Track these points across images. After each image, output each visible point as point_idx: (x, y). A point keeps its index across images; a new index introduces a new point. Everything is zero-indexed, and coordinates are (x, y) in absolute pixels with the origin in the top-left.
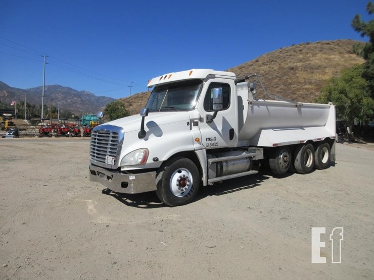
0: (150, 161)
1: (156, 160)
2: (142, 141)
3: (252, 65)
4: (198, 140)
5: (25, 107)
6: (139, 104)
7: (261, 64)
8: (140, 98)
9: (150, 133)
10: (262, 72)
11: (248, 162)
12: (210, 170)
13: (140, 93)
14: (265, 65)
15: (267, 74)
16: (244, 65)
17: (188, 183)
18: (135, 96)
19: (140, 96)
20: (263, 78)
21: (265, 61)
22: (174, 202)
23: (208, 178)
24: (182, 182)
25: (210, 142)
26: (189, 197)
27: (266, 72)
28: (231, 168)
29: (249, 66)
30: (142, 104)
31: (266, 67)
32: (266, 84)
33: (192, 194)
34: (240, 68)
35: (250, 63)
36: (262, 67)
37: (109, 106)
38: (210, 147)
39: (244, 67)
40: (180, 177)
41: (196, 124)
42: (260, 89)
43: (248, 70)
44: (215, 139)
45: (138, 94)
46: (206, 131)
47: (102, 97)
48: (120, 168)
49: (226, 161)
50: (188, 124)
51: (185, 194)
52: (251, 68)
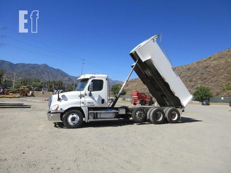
0: (59, 109)
1: (61, 109)
2: (59, 102)
3: (206, 61)
4: (83, 103)
5: (74, 86)
6: (132, 85)
7: (213, 60)
8: (134, 81)
9: (62, 99)
10: (213, 65)
11: (113, 115)
12: (90, 116)
13: (134, 78)
14: (215, 60)
15: (216, 66)
16: (200, 61)
17: (76, 120)
18: (130, 81)
19: (133, 80)
20: (212, 69)
21: (216, 58)
22: (69, 127)
23: (88, 119)
24: (73, 119)
25: (90, 104)
26: (77, 125)
27: (216, 65)
28: (102, 116)
29: (204, 61)
30: (134, 85)
31: (216, 61)
32: (214, 73)
33: (78, 125)
34: (198, 63)
35: (205, 60)
36: (213, 62)
37: (113, 86)
38: (90, 106)
39: (201, 62)
40: (72, 117)
41: (83, 96)
42: (210, 76)
43: (203, 64)
44: (93, 103)
45: (132, 79)
46: (88, 99)
47: (116, 81)
48: (50, 111)
49: (100, 113)
50: (79, 96)
51: (75, 124)
52: (205, 63)
